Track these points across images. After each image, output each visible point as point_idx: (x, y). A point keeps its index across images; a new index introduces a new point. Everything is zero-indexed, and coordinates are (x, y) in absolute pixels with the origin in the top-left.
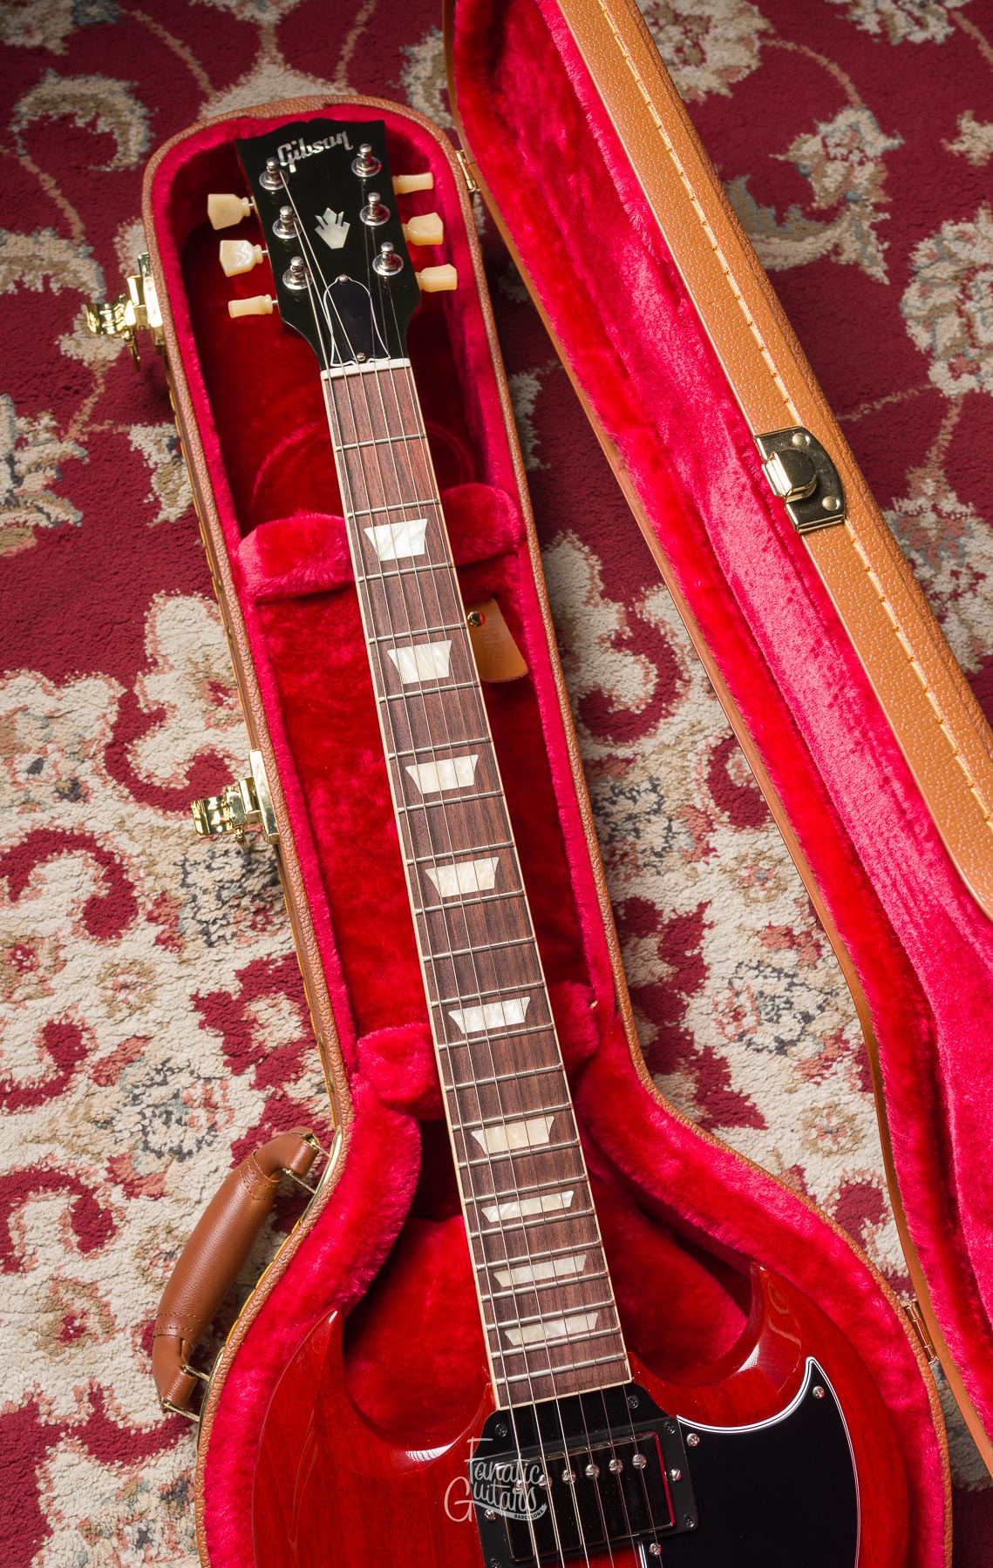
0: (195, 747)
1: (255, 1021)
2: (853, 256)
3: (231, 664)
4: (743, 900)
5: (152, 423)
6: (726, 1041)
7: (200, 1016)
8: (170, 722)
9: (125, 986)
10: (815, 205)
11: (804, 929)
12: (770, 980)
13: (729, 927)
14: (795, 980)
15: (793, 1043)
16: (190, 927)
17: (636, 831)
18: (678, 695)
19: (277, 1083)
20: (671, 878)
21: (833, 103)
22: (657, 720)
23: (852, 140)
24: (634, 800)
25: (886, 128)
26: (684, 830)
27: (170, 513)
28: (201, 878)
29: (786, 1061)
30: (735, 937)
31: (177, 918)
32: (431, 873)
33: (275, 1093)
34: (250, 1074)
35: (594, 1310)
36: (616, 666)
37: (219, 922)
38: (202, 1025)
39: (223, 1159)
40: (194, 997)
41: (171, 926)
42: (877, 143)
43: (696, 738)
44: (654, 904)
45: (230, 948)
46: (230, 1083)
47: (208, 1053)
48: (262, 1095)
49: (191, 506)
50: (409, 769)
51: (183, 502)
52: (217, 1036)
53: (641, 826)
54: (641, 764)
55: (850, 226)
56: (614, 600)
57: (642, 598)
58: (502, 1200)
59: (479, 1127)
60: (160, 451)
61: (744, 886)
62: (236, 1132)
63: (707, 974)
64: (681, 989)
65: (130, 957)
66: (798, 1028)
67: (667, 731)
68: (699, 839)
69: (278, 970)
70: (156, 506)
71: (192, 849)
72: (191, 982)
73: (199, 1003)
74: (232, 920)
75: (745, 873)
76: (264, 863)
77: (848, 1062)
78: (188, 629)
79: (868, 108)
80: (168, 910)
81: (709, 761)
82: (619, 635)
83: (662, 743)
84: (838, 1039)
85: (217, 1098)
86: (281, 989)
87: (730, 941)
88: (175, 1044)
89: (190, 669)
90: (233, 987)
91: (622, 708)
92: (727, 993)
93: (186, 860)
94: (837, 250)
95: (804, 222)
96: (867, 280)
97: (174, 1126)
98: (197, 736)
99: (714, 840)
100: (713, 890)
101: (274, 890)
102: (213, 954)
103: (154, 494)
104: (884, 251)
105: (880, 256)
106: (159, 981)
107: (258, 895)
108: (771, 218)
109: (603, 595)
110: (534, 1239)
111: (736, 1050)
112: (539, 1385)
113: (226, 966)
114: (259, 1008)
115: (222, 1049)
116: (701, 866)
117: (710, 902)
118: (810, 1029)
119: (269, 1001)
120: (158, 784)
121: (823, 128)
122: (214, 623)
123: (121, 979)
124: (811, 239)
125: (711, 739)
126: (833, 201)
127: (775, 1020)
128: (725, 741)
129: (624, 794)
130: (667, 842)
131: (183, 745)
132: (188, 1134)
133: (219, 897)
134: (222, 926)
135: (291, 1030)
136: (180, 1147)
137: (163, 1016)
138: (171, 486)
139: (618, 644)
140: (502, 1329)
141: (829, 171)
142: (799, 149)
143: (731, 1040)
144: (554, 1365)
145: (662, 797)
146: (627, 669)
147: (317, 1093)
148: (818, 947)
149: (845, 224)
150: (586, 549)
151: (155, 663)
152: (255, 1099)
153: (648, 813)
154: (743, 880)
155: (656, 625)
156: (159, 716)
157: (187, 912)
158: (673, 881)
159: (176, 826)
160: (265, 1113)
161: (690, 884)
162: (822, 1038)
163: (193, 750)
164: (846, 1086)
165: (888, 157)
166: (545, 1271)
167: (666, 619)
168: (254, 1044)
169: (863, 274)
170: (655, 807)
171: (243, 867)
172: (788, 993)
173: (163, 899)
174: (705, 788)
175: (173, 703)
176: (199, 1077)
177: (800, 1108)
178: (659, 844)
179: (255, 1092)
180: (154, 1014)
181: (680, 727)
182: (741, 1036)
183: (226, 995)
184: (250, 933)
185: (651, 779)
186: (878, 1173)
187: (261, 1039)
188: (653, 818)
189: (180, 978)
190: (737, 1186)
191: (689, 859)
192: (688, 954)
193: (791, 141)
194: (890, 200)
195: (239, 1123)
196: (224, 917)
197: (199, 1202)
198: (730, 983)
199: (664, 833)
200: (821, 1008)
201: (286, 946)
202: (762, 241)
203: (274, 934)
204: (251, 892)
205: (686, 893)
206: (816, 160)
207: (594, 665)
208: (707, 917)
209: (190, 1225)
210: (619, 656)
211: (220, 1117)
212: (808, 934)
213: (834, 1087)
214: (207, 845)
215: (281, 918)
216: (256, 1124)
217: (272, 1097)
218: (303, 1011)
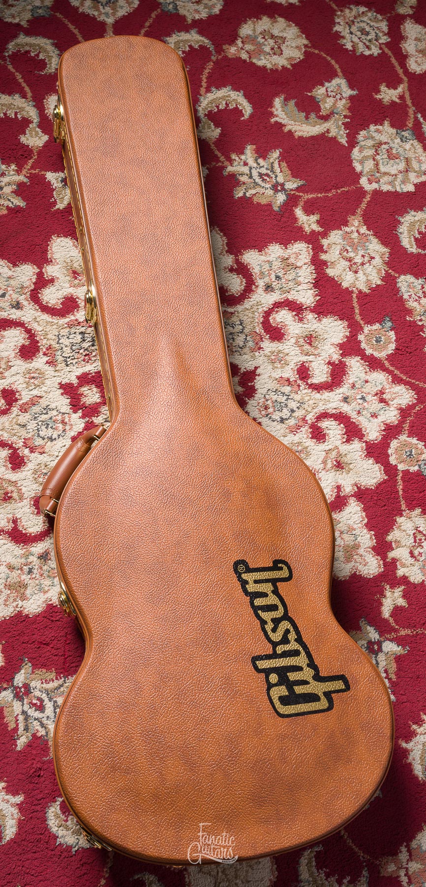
0: (65, 293)
1: (83, 394)
2: (334, 134)
3: (82, 264)
4: (272, 367)
5: (55, 172)
7: (62, 391)
8: (56, 283)
9: (33, 378)
10: (321, 113)
11: (294, 379)
12: (280, 396)
13: (266, 376)
14: (289, 397)
15: (286, 419)
16: (60, 359)
17: (233, 338)
18: (253, 291)
19: (90, 417)
20: (246, 357)
21: (332, 75)
22: (244, 299)
23: (338, 90)
24: (233, 327)
25: (351, 87)
26: (251, 340)
27: (60, 206)
28: (65, 341)
29: (284, 425)
30: (267, 380)
31: (55, 355)
33: (89, 420)
34: (80, 413)
36: (230, 278)
37: (71, 357)
38: (62, 394)
39: (68, 442)
40: (60, 384)
41: (52, 358)
42: (348, 92)
43: (259, 307)
44: (238, 365)
45: (75, 367)
46: (72, 416)
47: (64, 404)
48: (84, 421)
49: (69, 204)
51: (66, 202)
52: (68, 398)
53: (235, 337)
54: (237, 315)
55: (334, 122)
56: (231, 254)
57: (242, 254)
60: (57, 182)
61: (273, 362)
62: (73, 433)
63: (256, 392)
64: (246, 397)
65: (36, 367)
66: (289, 414)
67: (247, 304)
68: (257, 344)
69: (93, 377)
70: (55, 203)
71: (62, 331)
72: (58, 379)
73: (62, 386)
74: (76, 357)
75: (273, 357)
77: (306, 428)
78: (65, 250)
79: (345, 78)
80: (51, 352)
81: (263, 316)
82: (232, 267)
83: (245, 308)
84: (304, 419)
85: (67, 420)
86: (93, 384)
87: (266, 381)
88: (52, 400)
89: (65, 264)
90: (75, 381)
91: (231, 293)
92: (263, 400)
93: (59, 334)
94: (328, 131)
95: (316, 120)
96: (339, 143)
97: (50, 429)
98: (66, 290)
99: (262, 345)
100: (261, 363)
102: (68, 369)
103: (54, 198)
104: (346, 133)
105: (345, 135)
106: (47, 377)
107: (87, 349)
108: (303, 117)
109: (227, 252)
111: (265, 420)
113: (73, 374)
114: (84, 390)
115: (69, 403)
116: (257, 354)
117: (259, 367)
118: (294, 415)
119: (88, 387)
120: (50, 306)
121: (327, 84)
122: (75, 249)
123: (32, 375)
124: (318, 126)
125: (264, 308)
126: (328, 113)
127: (281, 410)
128: (269, 309)
129: (229, 325)
130: (244, 344)
131: (60, 292)
132: (55, 433)
133: (71, 349)
134: (72, 359)
135: (96, 399)
136: (51, 437)
137: (48, 390)
138: (61, 196)
139: (231, 270)
141: (328, 101)
142: (317, 92)
143: (263, 416)
145: (244, 327)
146: (234, 280)
147: (105, 422)
148: (299, 386)
149: (332, 122)
150: (222, 234)
151: (51, 261)
152: (81, 422)
153: (238, 333)
154: (272, 360)
155: (247, 264)
156: (52, 281)
157: (59, 353)
158: (246, 358)
159: (56, 322)
160: (85, 427)
161: (252, 359)
162: (298, 418)
163: (64, 295)
164: (305, 436)
165: (351, 98)
167: (250, 263)
168: (82, 403)
169: (338, 141)
170: (241, 331)
171: (81, 338)
172: (286, 402)
173: (49, 348)
174: (261, 326)
175: (57, 276)
176: (60, 413)
177: (287, 443)
178: (241, 344)
179: (81, 419)
180: (44, 388)
181: (253, 303)
183: (72, 384)
184: (83, 363)
185: (240, 320)
186: (315, 467)
187: (85, 401)
188: (240, 335)
189: (55, 376)
191: (253, 350)
192: (249, 384)
193: (314, 88)
194: (351, 114)
195: (75, 430)
196: (73, 356)
197: (57, 456)
198: (265, 396)
199: (244, 340)
200: (298, 408)
201: (96, 368)
202: (299, 125)
203: (92, 364)
204: (84, 348)
205: (250, 363)
206: (323, 96)
207: (222, 277)
208: (258, 372)
209: (53, 464)
210: (232, 275)
211: (67, 428)
212: (296, 381)
213: (301, 436)
214: (68, 330)
215: (95, 358)
216: (81, 430)
217: (87, 422)
218: (102, 392)
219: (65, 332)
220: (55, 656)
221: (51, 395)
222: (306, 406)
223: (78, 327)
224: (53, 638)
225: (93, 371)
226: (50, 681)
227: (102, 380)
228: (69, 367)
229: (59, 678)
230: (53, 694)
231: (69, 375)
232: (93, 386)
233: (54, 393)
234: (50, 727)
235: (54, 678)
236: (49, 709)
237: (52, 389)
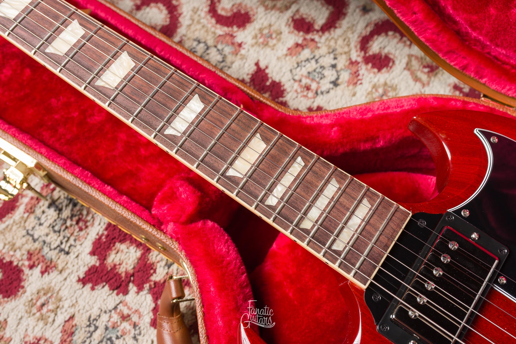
1: (115, 265)
4: (270, 49)
6: (312, 100)
7: (89, 286)
9: (43, 305)
11: (301, 39)
12: (307, 66)
13: (274, 62)
14: (316, 58)
15: (338, 79)
16: (52, 255)
19: (147, 280)
20: (235, 66)
22: (178, 20)
26: (224, 46)
28: (40, 232)
29: (342, 87)
30: (279, 64)
31: (43, 256)
32: (99, 83)
33: (150, 286)
34: (132, 288)
35: (362, 198)
37: (64, 241)
38: (93, 289)
39: (152, 333)
40: (79, 280)
41: (43, 262)
43: (198, 13)
45: (78, 247)
46: (126, 300)
47: (105, 297)
48: (145, 292)
50: (47, 51)
52: (103, 287)
53: (207, 58)
54: (186, 39)
58: (270, 190)
59: (227, 169)
61: (266, 44)
62: (147, 318)
63: (282, 84)
65: (35, 291)
66: (334, 72)
67: (185, 20)
68: (233, 44)
69: (107, 236)
73: (83, 281)
74: (69, 235)
75: (261, 40)
76: (64, 201)
77: (363, 67)
80: (36, 258)
81: (211, 17)
83: (187, 26)
84: (352, 63)
85: (126, 312)
86: (115, 243)
87: (279, 66)
88: (87, 307)
90: (94, 261)
92: (296, 84)
99: (238, 40)
100: (256, 56)
101: (78, 208)
102: (72, 256)
106: (57, 289)
110: (302, 193)
111: (320, 100)
112: (373, 256)
114: (112, 258)
115: (110, 289)
116: (243, 52)
117: (258, 60)
118: (339, 68)
119: (114, 252)
123: (39, 304)
125: (204, 9)
127: (323, 77)
128: (210, 6)
130: (221, 54)
133: (55, 231)
134: (67, 241)
135: (134, 254)
137: (72, 301)
139: (139, 8)
140: (330, 248)
143: (314, 98)
144: (370, 240)
145: (205, 42)
146: (150, 14)
148: (313, 40)
152: (143, 297)
153: (205, 52)
154: (263, 43)
157: (46, 250)
158: (237, 65)
160: (153, 297)
161: (245, 61)
162: (347, 68)
164: (372, 75)
166: (323, 202)
168: (123, 275)
170: (206, 47)
171: (55, 211)
172: (318, 65)
173: (30, 255)
174: (218, 26)
176: (110, 311)
177: (364, 98)
178: (219, 58)
179: (141, 293)
180: (66, 304)
181: (188, 15)
182: (317, 93)
183: (94, 267)
184: (82, 233)
185: (195, 40)
187: (124, 270)
188: (209, 52)
189: (65, 279)
190: (370, 115)
191: (236, 53)
192: (268, 84)
195: (145, 313)
196: (64, 237)
198: (294, 80)
199: (218, 53)
200: (335, 58)
203: (93, 225)
204: (68, 217)
205: (246, 65)
208: (262, 65)
211: (135, 318)
212: (305, 39)
213: (368, 79)
214: (32, 217)
215: (91, 216)
216: (153, 305)
217: (151, 288)
218: (133, 241)
219: (32, 221)
221: (81, 303)
222: (339, 50)
223: (41, 204)
225: (102, 230)
227: (120, 230)
228: (71, 254)
231: (80, 260)
232: (118, 245)
233: (83, 296)
237: (76, 295)
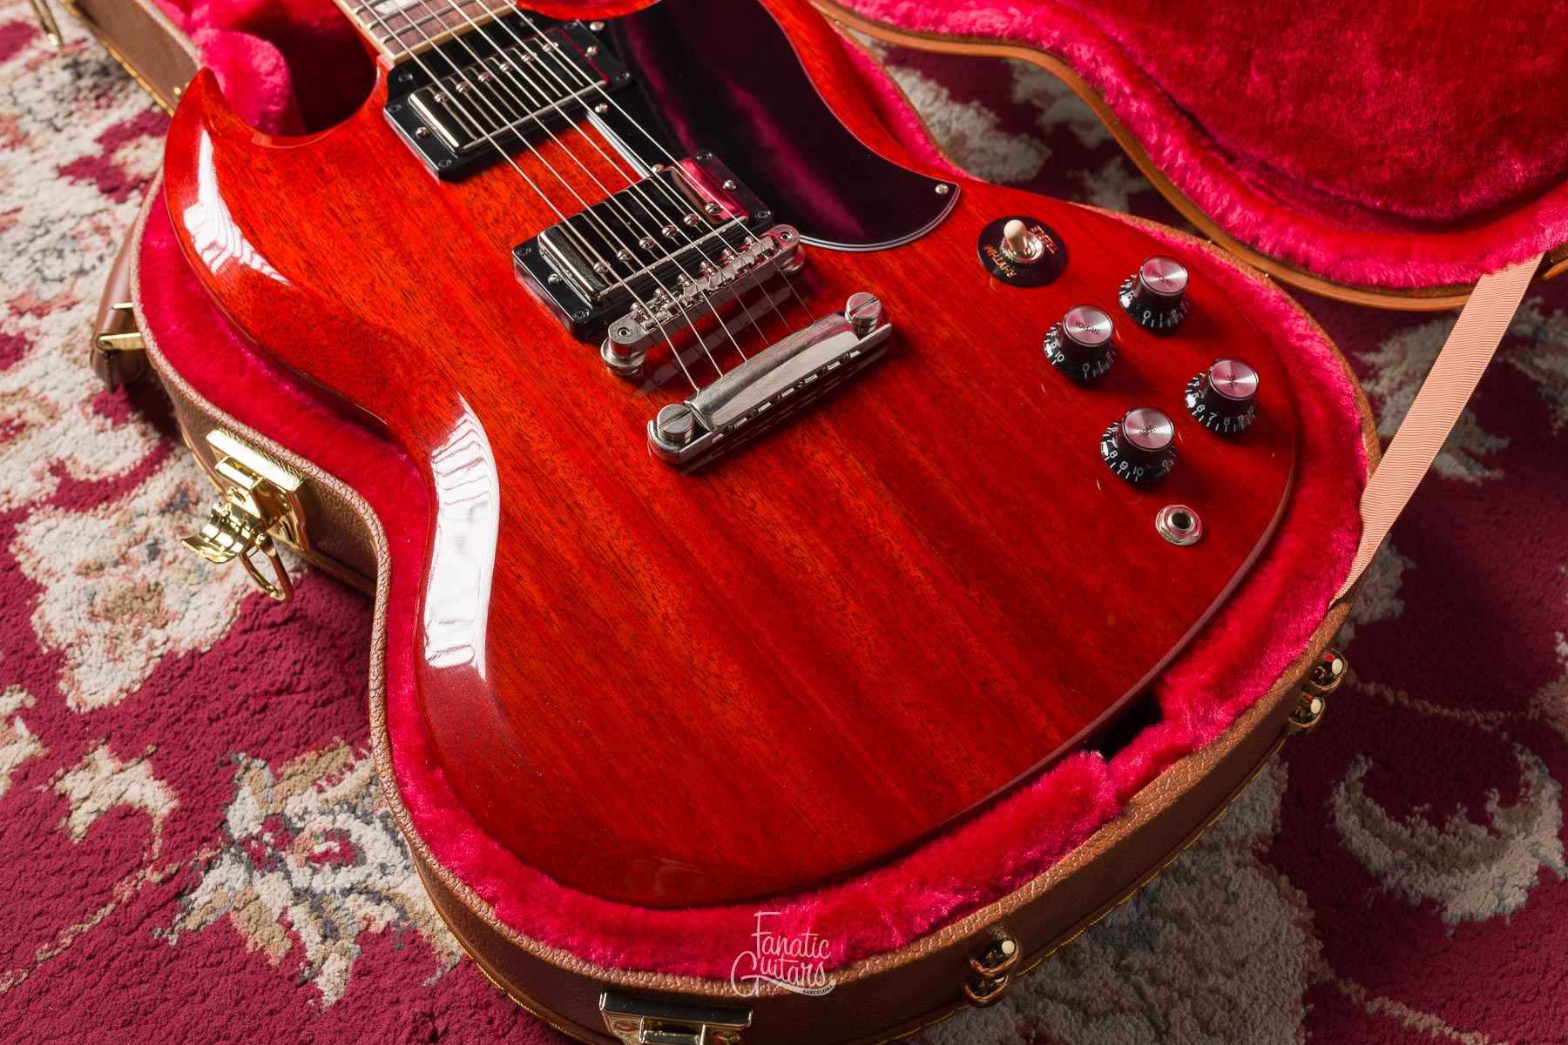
1: (124, 163)
7: (67, 179)
16: (34, 128)
28: (30, 96)
31: (17, 126)
34: (134, 197)
37: (62, 115)
38: (72, 184)
40: (57, 169)
41: (13, 132)
45: (80, 127)
46: (116, 210)
47: (85, 198)
52: (90, 184)
69: (134, 124)
71: (16, 82)
72: (47, 162)
73: (63, 171)
74: (74, 109)
76: (92, 67)
85: (106, 222)
86: (142, 134)
88: (48, 204)
93: (12, 90)
97: (69, 256)
106: (15, 170)
107: (94, 87)
112: (428, 27)
113: (81, 140)
114: (126, 153)
115: (99, 190)
119: (134, 145)
132: (87, 256)
133: (55, 100)
134: (66, 116)
136: (81, 267)
137: (28, 191)
157: (26, 119)
168: (131, 177)
171: (72, 74)
176: (82, 217)
180: (18, 192)
183: (90, 157)
184: (96, 113)
187: (136, 171)
189: (35, 162)
196: (65, 110)
201: (135, 109)
203: (121, 105)
204: (86, 87)
214: (31, 75)
215: (123, 95)
219: (26, 80)
220: (324, 705)
221: (41, 197)
223: (55, 61)
224: (298, 667)
225: (131, 115)
226: (342, 773)
228: (64, 133)
229: (364, 752)
230: (367, 800)
231: (73, 144)
232: (143, 138)
233: (49, 190)
234: (402, 889)
235: (351, 760)
236: (377, 845)
237: (39, 185)
